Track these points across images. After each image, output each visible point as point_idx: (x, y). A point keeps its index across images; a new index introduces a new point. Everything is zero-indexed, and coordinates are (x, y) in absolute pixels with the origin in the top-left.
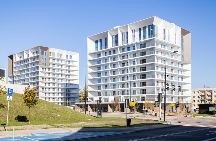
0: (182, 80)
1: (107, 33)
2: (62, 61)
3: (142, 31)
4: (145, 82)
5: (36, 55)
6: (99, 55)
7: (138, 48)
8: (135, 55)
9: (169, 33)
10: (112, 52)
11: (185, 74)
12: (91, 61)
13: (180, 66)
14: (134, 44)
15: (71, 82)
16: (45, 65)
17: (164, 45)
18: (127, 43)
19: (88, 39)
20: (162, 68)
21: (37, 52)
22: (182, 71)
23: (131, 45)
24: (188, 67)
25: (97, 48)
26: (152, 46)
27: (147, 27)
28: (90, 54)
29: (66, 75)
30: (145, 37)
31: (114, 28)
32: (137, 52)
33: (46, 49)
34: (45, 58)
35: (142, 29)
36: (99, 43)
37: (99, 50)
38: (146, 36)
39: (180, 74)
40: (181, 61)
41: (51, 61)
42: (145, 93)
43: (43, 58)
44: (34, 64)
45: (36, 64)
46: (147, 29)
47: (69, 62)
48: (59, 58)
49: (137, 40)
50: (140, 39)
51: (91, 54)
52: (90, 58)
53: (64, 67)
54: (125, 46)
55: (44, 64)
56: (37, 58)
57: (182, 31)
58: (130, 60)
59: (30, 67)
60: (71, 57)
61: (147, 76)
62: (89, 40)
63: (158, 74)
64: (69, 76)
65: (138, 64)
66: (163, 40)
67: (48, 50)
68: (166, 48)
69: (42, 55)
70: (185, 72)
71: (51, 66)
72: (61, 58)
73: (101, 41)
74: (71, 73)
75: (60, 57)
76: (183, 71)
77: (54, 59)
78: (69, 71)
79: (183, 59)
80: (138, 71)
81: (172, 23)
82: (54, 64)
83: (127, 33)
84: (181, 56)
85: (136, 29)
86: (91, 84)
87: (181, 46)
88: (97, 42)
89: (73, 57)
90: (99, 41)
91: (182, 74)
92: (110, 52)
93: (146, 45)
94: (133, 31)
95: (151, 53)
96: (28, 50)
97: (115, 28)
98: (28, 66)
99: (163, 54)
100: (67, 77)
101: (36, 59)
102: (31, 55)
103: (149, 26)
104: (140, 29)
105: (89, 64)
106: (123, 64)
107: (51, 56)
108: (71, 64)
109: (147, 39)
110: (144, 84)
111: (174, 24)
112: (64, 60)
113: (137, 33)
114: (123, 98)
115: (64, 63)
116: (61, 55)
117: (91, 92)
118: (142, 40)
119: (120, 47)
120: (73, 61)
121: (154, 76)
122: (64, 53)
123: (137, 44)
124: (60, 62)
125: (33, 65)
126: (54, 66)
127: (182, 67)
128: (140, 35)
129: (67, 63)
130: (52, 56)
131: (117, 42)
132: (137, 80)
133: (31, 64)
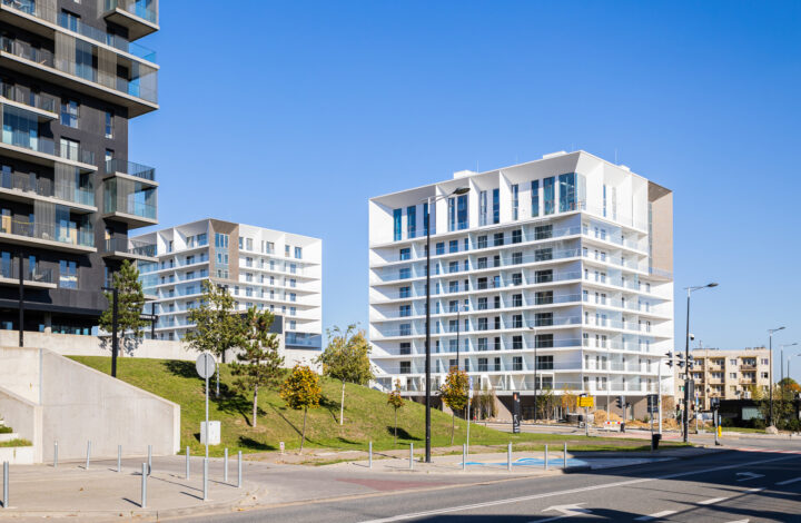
0: (648, 330)
1: (431, 191)
2: (272, 263)
3: (541, 191)
4: (551, 336)
5: (196, 246)
6: (405, 252)
7: (528, 240)
8: (518, 257)
9: (614, 195)
10: (447, 247)
11: (655, 311)
12: (379, 270)
13: (643, 290)
14: (519, 226)
15: (300, 328)
16: (226, 277)
17: (603, 229)
18: (496, 221)
19: (371, 203)
20: (597, 294)
21: (202, 237)
22: (647, 304)
23: (508, 229)
24: (665, 290)
25: (397, 231)
26: (572, 234)
27: (557, 178)
28: (375, 249)
29: (284, 308)
30: (549, 206)
31: (452, 177)
32: (527, 248)
33: (229, 227)
34: (226, 256)
35: (541, 183)
36: (405, 219)
37: (405, 238)
38: (553, 205)
39: (643, 311)
40: (647, 274)
41: (242, 263)
42: (551, 367)
43: (220, 255)
44: (190, 273)
45: (197, 273)
46: (557, 184)
47: (293, 266)
48: (265, 254)
49: (525, 216)
50: (535, 214)
51: (380, 250)
52: (376, 260)
53: (277, 284)
54: (488, 232)
55: (223, 273)
56: (202, 255)
57: (650, 188)
58: (506, 272)
59: (177, 281)
60: (298, 250)
61: (555, 318)
62: (373, 207)
63: (587, 314)
64: (293, 308)
65: (529, 283)
66: (600, 217)
67: (234, 232)
68: (608, 237)
69: (217, 245)
70: (656, 307)
71: (242, 279)
72: (271, 255)
73: (412, 211)
74: (300, 300)
75: (268, 252)
76: (650, 302)
77: (249, 259)
78: (293, 295)
79: (650, 270)
80: (528, 304)
81: (624, 168)
82: (249, 275)
83: (496, 192)
84: (646, 260)
85: (524, 181)
86: (381, 337)
87: (647, 232)
88: (397, 214)
89: (304, 252)
90: (405, 211)
91: (647, 310)
92: (440, 247)
93: (555, 230)
94: (515, 189)
95: (568, 255)
96: (170, 231)
97: (458, 175)
98: (167, 279)
99: (600, 256)
100: (288, 311)
101: (197, 258)
102: (180, 245)
103: (562, 178)
104: (535, 185)
105: (374, 279)
106: (482, 282)
107: (241, 248)
108: (299, 272)
109: (557, 213)
110: (545, 340)
111: (628, 169)
112: (279, 261)
113: (525, 197)
114: (485, 380)
115: (277, 269)
116: (270, 245)
117: (379, 361)
118: (542, 216)
119: (473, 233)
120: (303, 265)
121: (578, 321)
122: (281, 239)
123: (527, 226)
124: (267, 267)
125: (185, 276)
126: (251, 280)
127: (648, 291)
128: (535, 200)
129: (288, 271)
130: (244, 250)
131: (463, 217)
132: (525, 328)
133: (180, 272)
